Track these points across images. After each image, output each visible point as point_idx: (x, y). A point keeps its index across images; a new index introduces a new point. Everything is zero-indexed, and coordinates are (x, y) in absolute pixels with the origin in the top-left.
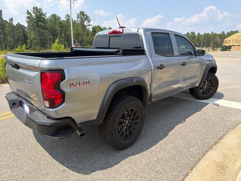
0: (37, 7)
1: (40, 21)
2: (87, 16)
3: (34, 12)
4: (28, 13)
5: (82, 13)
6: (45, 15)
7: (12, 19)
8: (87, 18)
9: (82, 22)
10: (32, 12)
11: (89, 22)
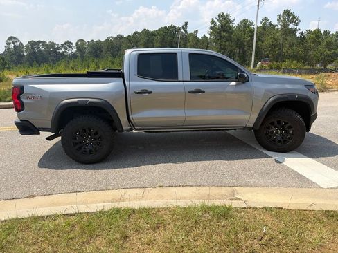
0: (223, 14)
1: (224, 31)
2: (294, 16)
3: (219, 20)
4: (213, 22)
5: (287, 13)
6: (232, 22)
7: (197, 31)
8: (294, 19)
9: (285, 26)
10: (216, 21)
11: (297, 25)
